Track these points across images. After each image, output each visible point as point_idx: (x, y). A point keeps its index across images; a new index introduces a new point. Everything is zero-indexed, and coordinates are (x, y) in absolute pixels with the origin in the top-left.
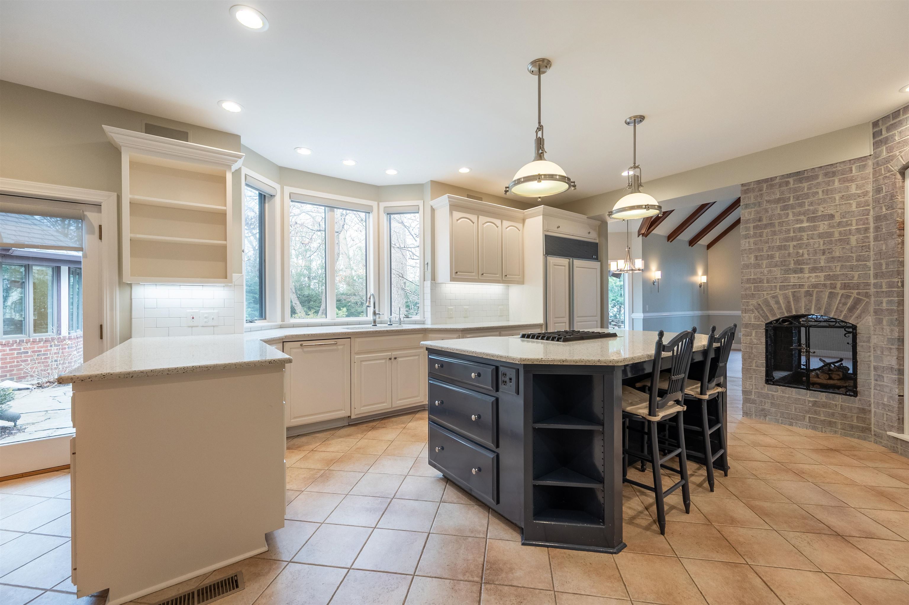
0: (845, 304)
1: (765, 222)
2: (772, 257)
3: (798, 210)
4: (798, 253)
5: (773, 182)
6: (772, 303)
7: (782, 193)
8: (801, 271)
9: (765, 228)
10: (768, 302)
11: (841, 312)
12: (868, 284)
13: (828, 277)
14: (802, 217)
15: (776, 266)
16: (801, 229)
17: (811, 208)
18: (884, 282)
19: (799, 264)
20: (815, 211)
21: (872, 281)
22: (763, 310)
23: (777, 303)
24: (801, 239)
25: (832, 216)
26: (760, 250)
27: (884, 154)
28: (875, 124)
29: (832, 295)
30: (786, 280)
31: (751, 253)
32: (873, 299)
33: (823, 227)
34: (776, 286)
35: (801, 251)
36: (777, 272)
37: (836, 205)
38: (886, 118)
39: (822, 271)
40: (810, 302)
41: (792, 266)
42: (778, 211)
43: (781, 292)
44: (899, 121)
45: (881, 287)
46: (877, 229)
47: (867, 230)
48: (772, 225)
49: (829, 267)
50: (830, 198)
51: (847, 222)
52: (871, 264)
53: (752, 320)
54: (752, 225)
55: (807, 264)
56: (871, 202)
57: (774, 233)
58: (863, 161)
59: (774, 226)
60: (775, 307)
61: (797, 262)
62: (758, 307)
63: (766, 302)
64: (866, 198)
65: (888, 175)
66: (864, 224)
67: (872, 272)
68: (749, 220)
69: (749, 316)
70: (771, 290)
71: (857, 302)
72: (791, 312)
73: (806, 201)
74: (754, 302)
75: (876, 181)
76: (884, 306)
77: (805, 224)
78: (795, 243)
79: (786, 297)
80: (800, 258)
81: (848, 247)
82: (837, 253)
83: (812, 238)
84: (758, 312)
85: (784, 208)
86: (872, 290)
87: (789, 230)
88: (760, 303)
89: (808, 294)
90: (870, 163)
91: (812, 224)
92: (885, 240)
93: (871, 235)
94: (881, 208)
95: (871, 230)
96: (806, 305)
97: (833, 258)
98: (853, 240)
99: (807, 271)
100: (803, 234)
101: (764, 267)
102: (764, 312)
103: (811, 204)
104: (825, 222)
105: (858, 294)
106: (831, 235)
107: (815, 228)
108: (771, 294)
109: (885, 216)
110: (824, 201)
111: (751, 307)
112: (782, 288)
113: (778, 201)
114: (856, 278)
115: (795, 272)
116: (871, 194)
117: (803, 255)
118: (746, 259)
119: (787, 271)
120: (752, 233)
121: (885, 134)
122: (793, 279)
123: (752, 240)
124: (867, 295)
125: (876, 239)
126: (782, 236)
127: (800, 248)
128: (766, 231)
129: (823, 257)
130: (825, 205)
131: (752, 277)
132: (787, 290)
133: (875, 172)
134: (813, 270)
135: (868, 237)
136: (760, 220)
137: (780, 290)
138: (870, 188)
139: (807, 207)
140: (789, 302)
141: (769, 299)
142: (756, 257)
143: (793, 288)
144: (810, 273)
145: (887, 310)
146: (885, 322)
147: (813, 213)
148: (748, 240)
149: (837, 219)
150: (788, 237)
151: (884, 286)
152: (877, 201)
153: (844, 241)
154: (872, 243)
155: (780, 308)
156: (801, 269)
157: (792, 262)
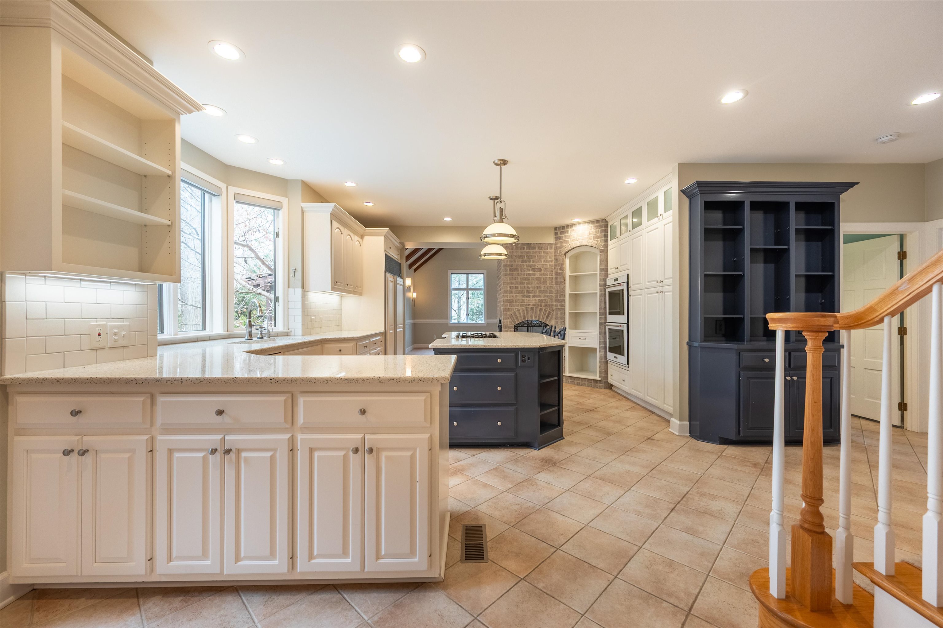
0: (545, 314)
1: (514, 267)
2: (517, 288)
3: (528, 264)
4: (528, 287)
5: (518, 246)
6: (517, 313)
7: (522, 253)
8: (529, 297)
9: (514, 271)
10: (516, 314)
11: (544, 318)
12: (552, 305)
13: (539, 301)
14: (530, 268)
15: (519, 293)
16: (529, 274)
17: (533, 264)
18: (559, 304)
19: (528, 293)
20: (535, 266)
21: (554, 303)
22: (513, 318)
23: (520, 313)
24: (529, 280)
25: (541, 270)
26: (512, 283)
27: (559, 244)
28: (556, 229)
29: (541, 310)
30: (523, 301)
31: (508, 285)
32: (554, 312)
33: (538, 274)
34: (519, 304)
35: (529, 286)
36: (519, 296)
37: (542, 264)
38: (560, 228)
39: (537, 297)
40: (533, 313)
41: (526, 294)
42: (520, 263)
43: (521, 308)
44: (565, 231)
45: (558, 306)
46: (556, 279)
47: (552, 278)
48: (517, 270)
49: (540, 295)
50: (540, 260)
51: (546, 273)
52: (554, 295)
53: (508, 324)
54: (508, 268)
55: (532, 293)
56: (554, 266)
57: (518, 274)
58: (551, 245)
59: (518, 271)
60: (518, 316)
61: (528, 292)
62: (511, 316)
63: (515, 313)
64: (552, 263)
65: (561, 254)
66: (551, 276)
67: (554, 299)
68: (507, 265)
69: (507, 321)
70: (517, 307)
71: (549, 313)
72: (525, 319)
73: (531, 259)
74: (509, 313)
75: (556, 256)
76: (559, 315)
77: (531, 272)
78: (527, 281)
79: (523, 311)
80: (529, 290)
81: (546, 286)
82: (542, 289)
83: (533, 280)
84: (511, 319)
85: (523, 261)
86: (554, 308)
87: (524, 274)
88: (512, 314)
89: (532, 309)
90: (553, 246)
91: (533, 272)
92: (559, 284)
93: (554, 281)
94: (558, 269)
95: (554, 279)
96: (531, 315)
97: (541, 291)
98: (548, 282)
99: (531, 297)
100: (530, 277)
101: (514, 293)
102: (514, 319)
103: (533, 262)
104: (538, 272)
105: (550, 309)
106: (540, 279)
107: (534, 275)
108: (517, 309)
109: (559, 273)
110: (537, 261)
111: (508, 316)
112: (522, 305)
113: (520, 257)
114: (549, 302)
115: (527, 297)
116: (554, 262)
117: (530, 288)
118: (505, 288)
119: (523, 296)
120: (508, 273)
121: (559, 235)
122: (526, 300)
123: (508, 277)
124: (553, 310)
125: (556, 283)
126: (522, 277)
127: (529, 284)
128: (514, 273)
129: (538, 290)
130: (538, 264)
131: (508, 299)
132: (524, 306)
133: (555, 252)
134: (534, 296)
135: (552, 282)
136: (512, 266)
137: (521, 306)
138: (553, 258)
139: (531, 263)
140: (524, 313)
141: (516, 312)
142: (510, 287)
143: (526, 306)
144: (533, 298)
145: (560, 317)
146: (559, 323)
147: (534, 267)
148: (506, 277)
149: (543, 272)
150: (524, 278)
151: (559, 306)
152: (556, 265)
153: (545, 283)
154: (554, 285)
155: (520, 317)
156: (529, 295)
157: (526, 291)
